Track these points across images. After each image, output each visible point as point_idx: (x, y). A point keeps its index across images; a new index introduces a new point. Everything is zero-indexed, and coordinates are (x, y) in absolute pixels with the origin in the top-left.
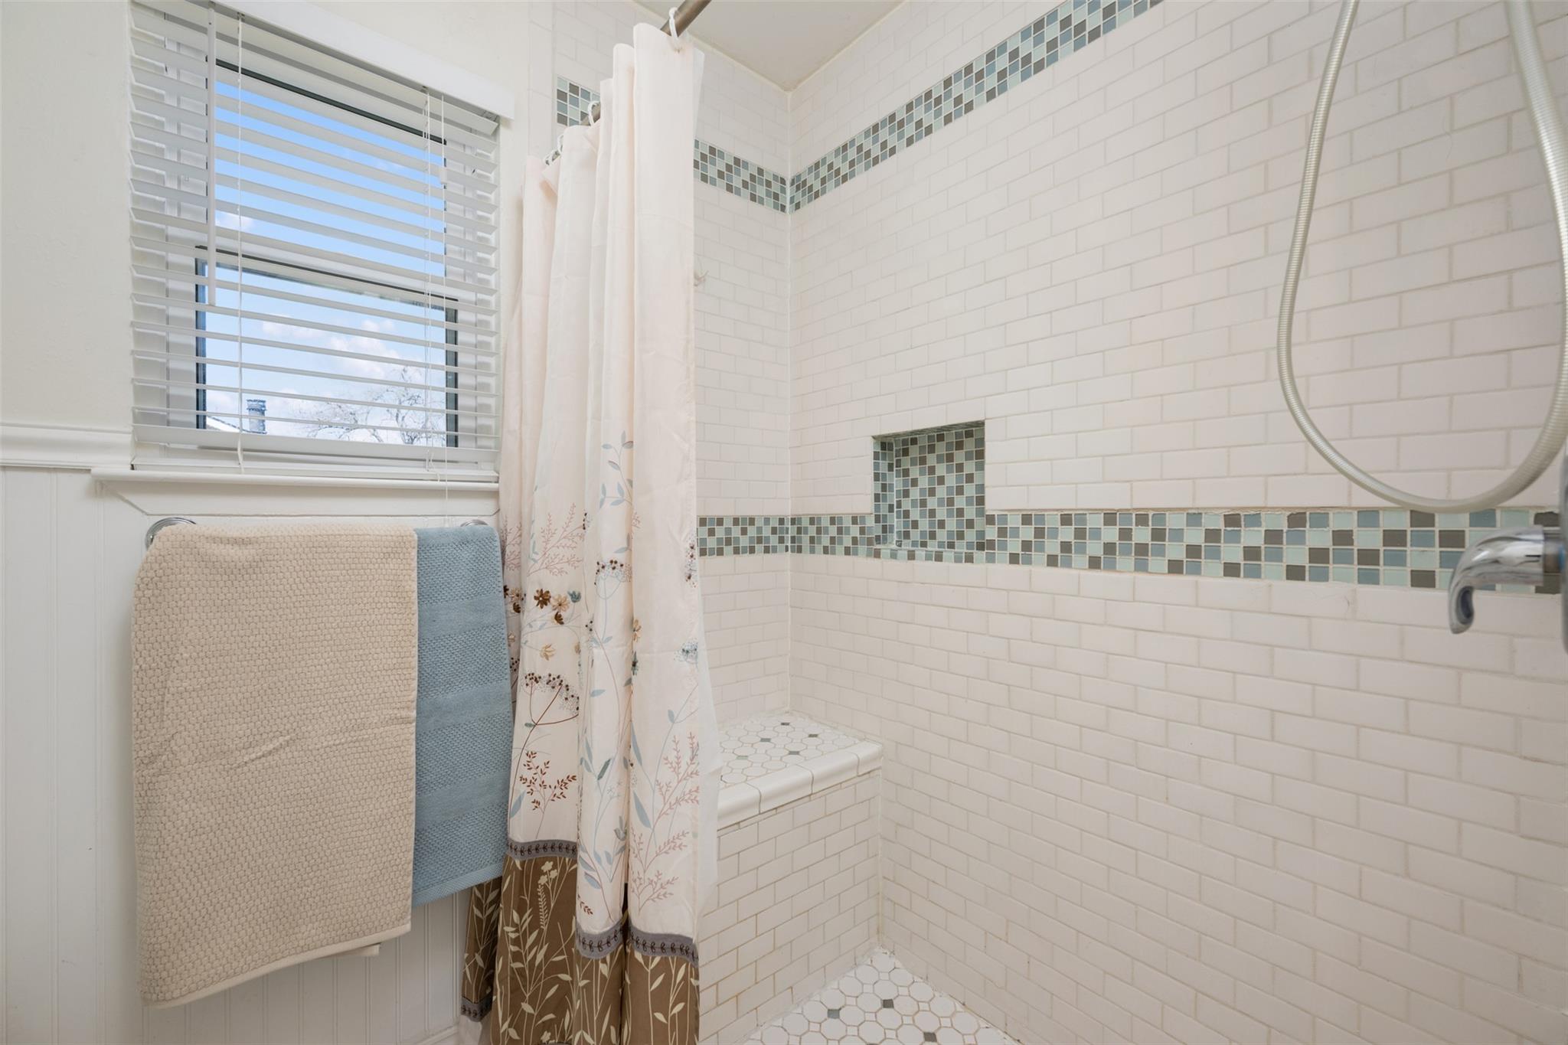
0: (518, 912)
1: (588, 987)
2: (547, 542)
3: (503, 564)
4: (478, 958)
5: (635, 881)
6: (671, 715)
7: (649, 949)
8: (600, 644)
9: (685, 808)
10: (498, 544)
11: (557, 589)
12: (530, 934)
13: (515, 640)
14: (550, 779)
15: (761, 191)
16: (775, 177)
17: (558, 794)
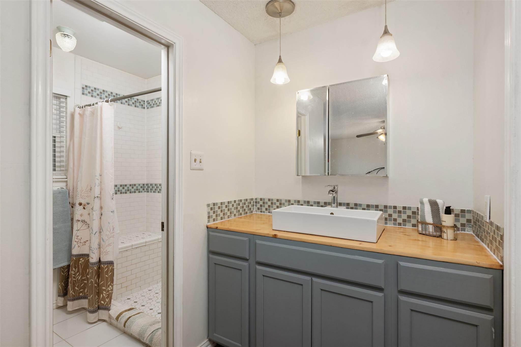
0: (75, 268)
1: (92, 272)
2: (81, 192)
3: (69, 197)
4: (63, 283)
5: (102, 252)
6: (109, 223)
7: (104, 264)
8: (95, 211)
9: (112, 239)
10: (68, 193)
11: (83, 202)
12: (77, 273)
13: (72, 214)
14: (82, 241)
15: (138, 104)
16: (142, 101)
17: (84, 244)
